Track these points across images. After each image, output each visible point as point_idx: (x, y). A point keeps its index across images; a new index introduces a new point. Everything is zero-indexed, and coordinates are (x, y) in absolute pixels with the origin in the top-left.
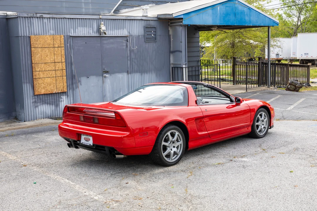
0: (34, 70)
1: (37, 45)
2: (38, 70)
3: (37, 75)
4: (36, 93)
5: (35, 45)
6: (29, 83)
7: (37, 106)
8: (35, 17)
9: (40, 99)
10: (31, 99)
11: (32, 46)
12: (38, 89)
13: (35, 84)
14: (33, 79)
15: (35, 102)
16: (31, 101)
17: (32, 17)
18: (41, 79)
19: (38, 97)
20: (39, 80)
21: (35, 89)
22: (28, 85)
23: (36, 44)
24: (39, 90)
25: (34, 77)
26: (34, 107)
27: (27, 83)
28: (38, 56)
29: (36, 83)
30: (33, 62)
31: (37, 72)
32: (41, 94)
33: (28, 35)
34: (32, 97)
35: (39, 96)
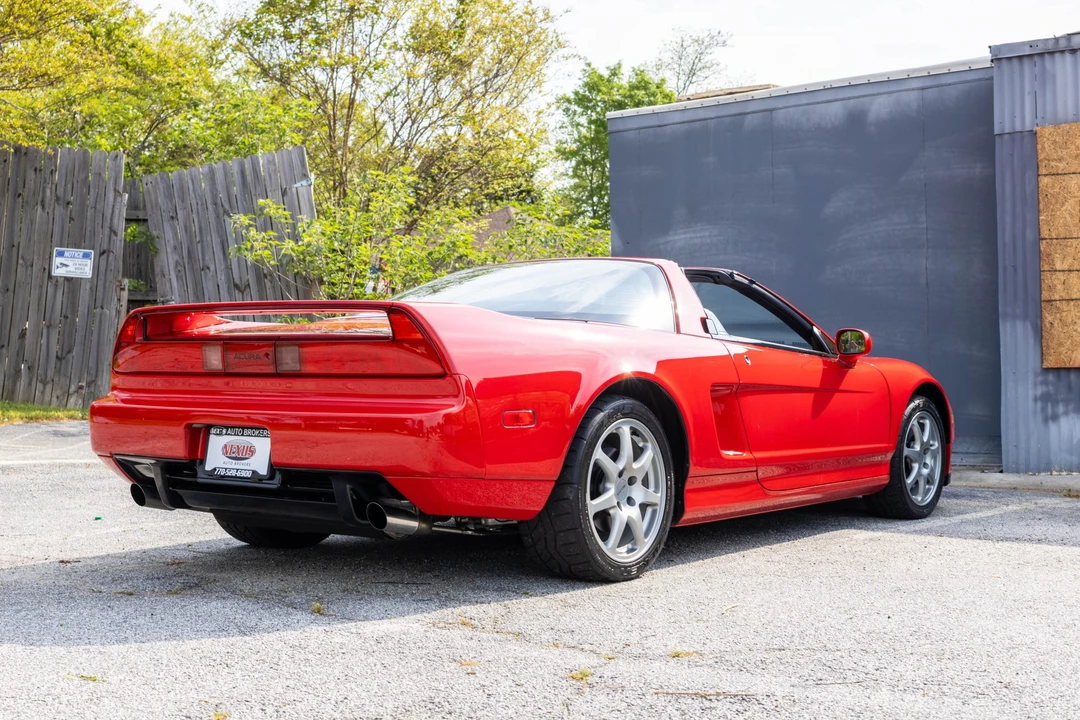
0: (1046, 268)
1: (1061, 165)
2: (1066, 267)
3: (1060, 287)
4: (1050, 362)
5: (1053, 164)
6: (1025, 318)
7: (1055, 417)
8: (1062, 52)
9: (1070, 388)
10: (1030, 386)
11: (1043, 171)
12: (1061, 344)
13: (1048, 325)
14: (1041, 301)
15: (1045, 398)
16: (1031, 393)
17: (1052, 53)
18: (1072, 303)
19: (1059, 377)
20: (1064, 306)
21: (1044, 344)
22: (1019, 324)
23: (1060, 160)
24: (1063, 350)
25: (1045, 295)
26: (1040, 417)
27: (1015, 317)
28: (1064, 208)
29: (1050, 319)
30: (1045, 233)
31: (1060, 275)
32: (1071, 365)
33: (1028, 127)
34: (1036, 375)
35: (1063, 373)
